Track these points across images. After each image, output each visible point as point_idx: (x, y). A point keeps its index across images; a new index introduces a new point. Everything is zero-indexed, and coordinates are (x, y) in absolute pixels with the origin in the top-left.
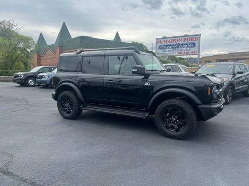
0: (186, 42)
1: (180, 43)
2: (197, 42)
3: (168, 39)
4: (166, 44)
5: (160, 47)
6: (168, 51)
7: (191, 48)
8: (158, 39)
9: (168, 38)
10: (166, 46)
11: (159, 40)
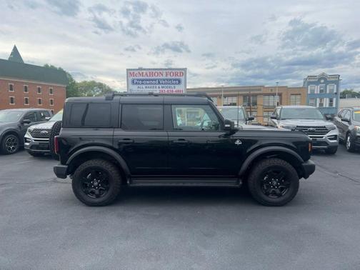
0: (169, 77)
1: (161, 77)
2: (182, 78)
3: (144, 71)
4: (141, 77)
5: (133, 81)
6: (146, 87)
7: (176, 86)
8: (130, 70)
9: (145, 69)
10: (143, 80)
11: (132, 72)
